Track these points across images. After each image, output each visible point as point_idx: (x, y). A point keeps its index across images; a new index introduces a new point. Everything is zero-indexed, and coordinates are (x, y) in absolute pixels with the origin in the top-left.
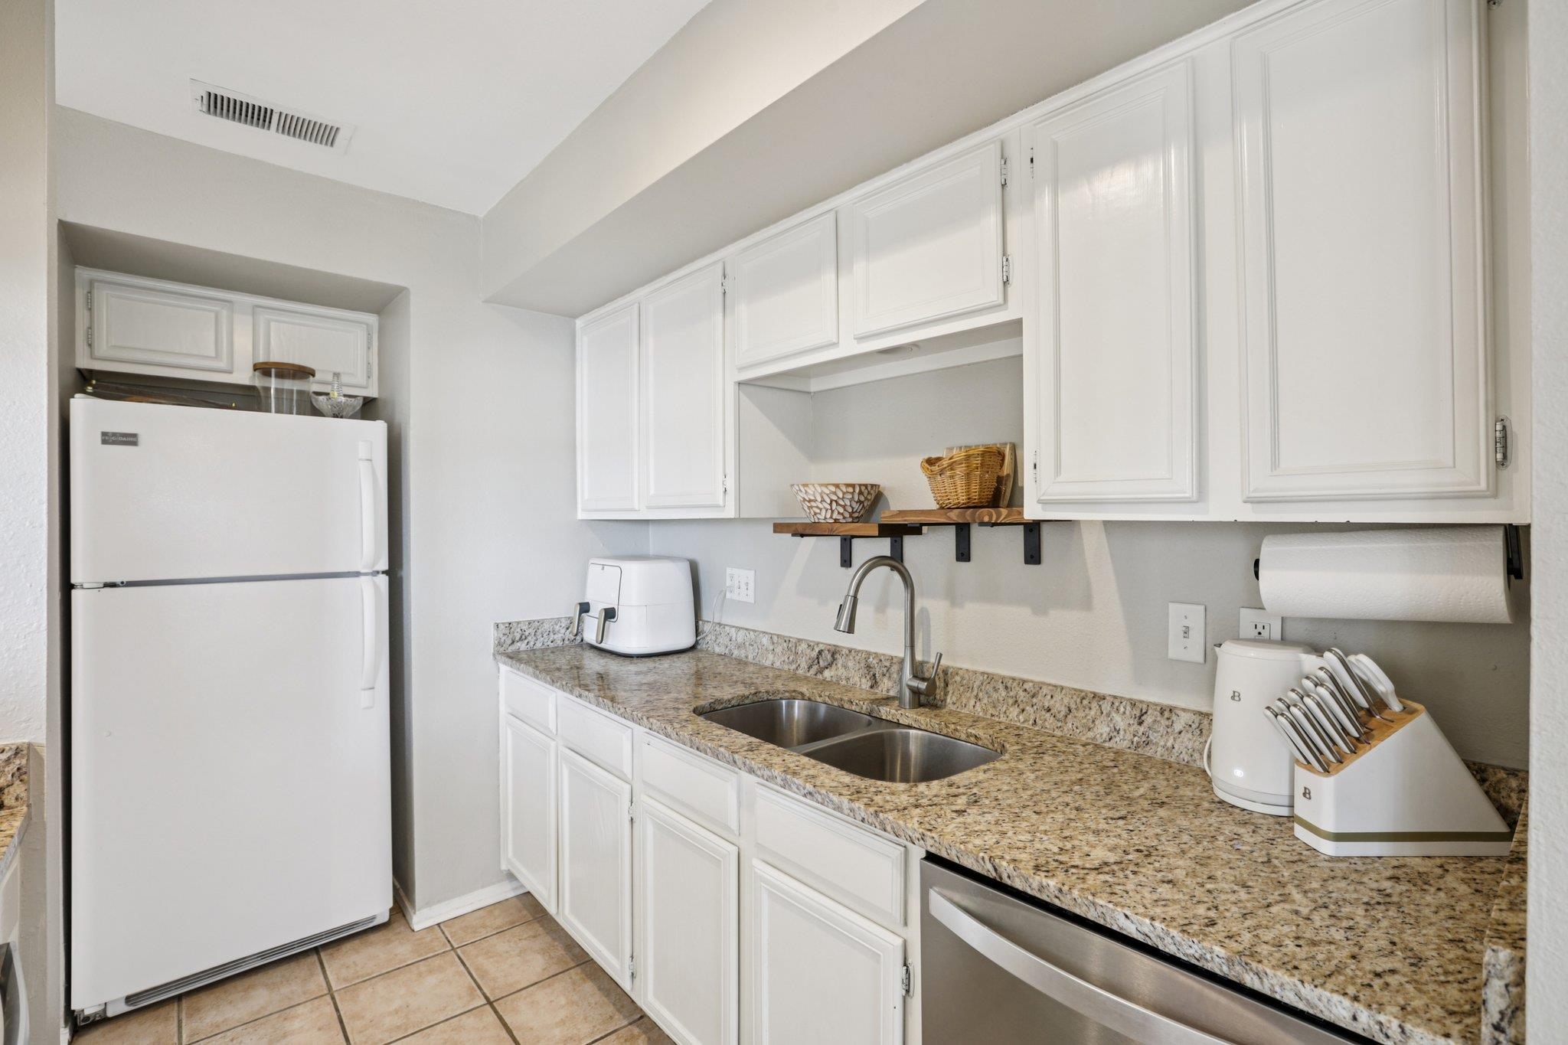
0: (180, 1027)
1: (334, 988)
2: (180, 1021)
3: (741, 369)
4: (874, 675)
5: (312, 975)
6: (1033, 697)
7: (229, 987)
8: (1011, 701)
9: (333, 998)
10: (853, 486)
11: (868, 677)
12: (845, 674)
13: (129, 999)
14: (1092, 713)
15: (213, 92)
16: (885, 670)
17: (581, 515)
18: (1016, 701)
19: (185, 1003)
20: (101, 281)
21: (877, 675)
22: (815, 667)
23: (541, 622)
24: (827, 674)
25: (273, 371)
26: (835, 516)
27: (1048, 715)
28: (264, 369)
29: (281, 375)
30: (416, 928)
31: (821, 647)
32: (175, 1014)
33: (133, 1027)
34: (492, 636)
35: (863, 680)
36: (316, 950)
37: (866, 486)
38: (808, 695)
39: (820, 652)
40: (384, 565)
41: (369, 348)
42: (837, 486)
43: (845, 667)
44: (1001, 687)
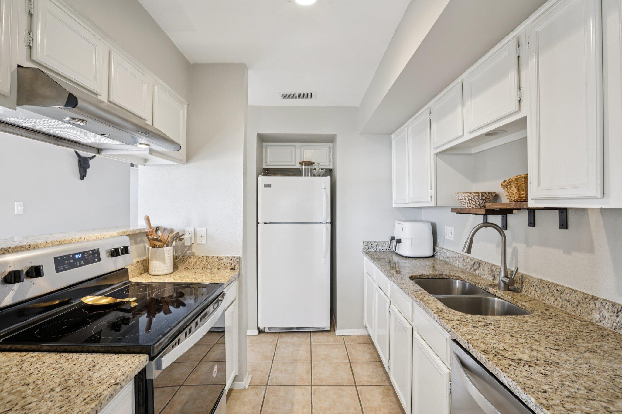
0: (278, 339)
1: (312, 343)
2: (278, 338)
3: (436, 148)
4: (494, 275)
5: (308, 338)
6: (561, 293)
7: (290, 334)
8: (551, 294)
9: (311, 346)
10: (478, 193)
11: (492, 275)
12: (483, 273)
13: (269, 328)
14: (591, 306)
15: (283, 93)
16: (498, 273)
17: (394, 205)
18: (553, 295)
19: (280, 334)
20: (268, 146)
21: (495, 275)
22: (473, 269)
23: (378, 243)
24: (477, 272)
25: (304, 164)
26: (472, 205)
27: (568, 304)
28: (302, 163)
29: (306, 165)
30: (337, 334)
31: (475, 260)
32: (278, 336)
33: (269, 336)
34: (362, 246)
35: (490, 276)
36: (310, 332)
37: (485, 193)
38: (463, 279)
39: (475, 263)
40: (329, 220)
41: (330, 153)
42: (470, 193)
43: (483, 270)
44: (546, 286)
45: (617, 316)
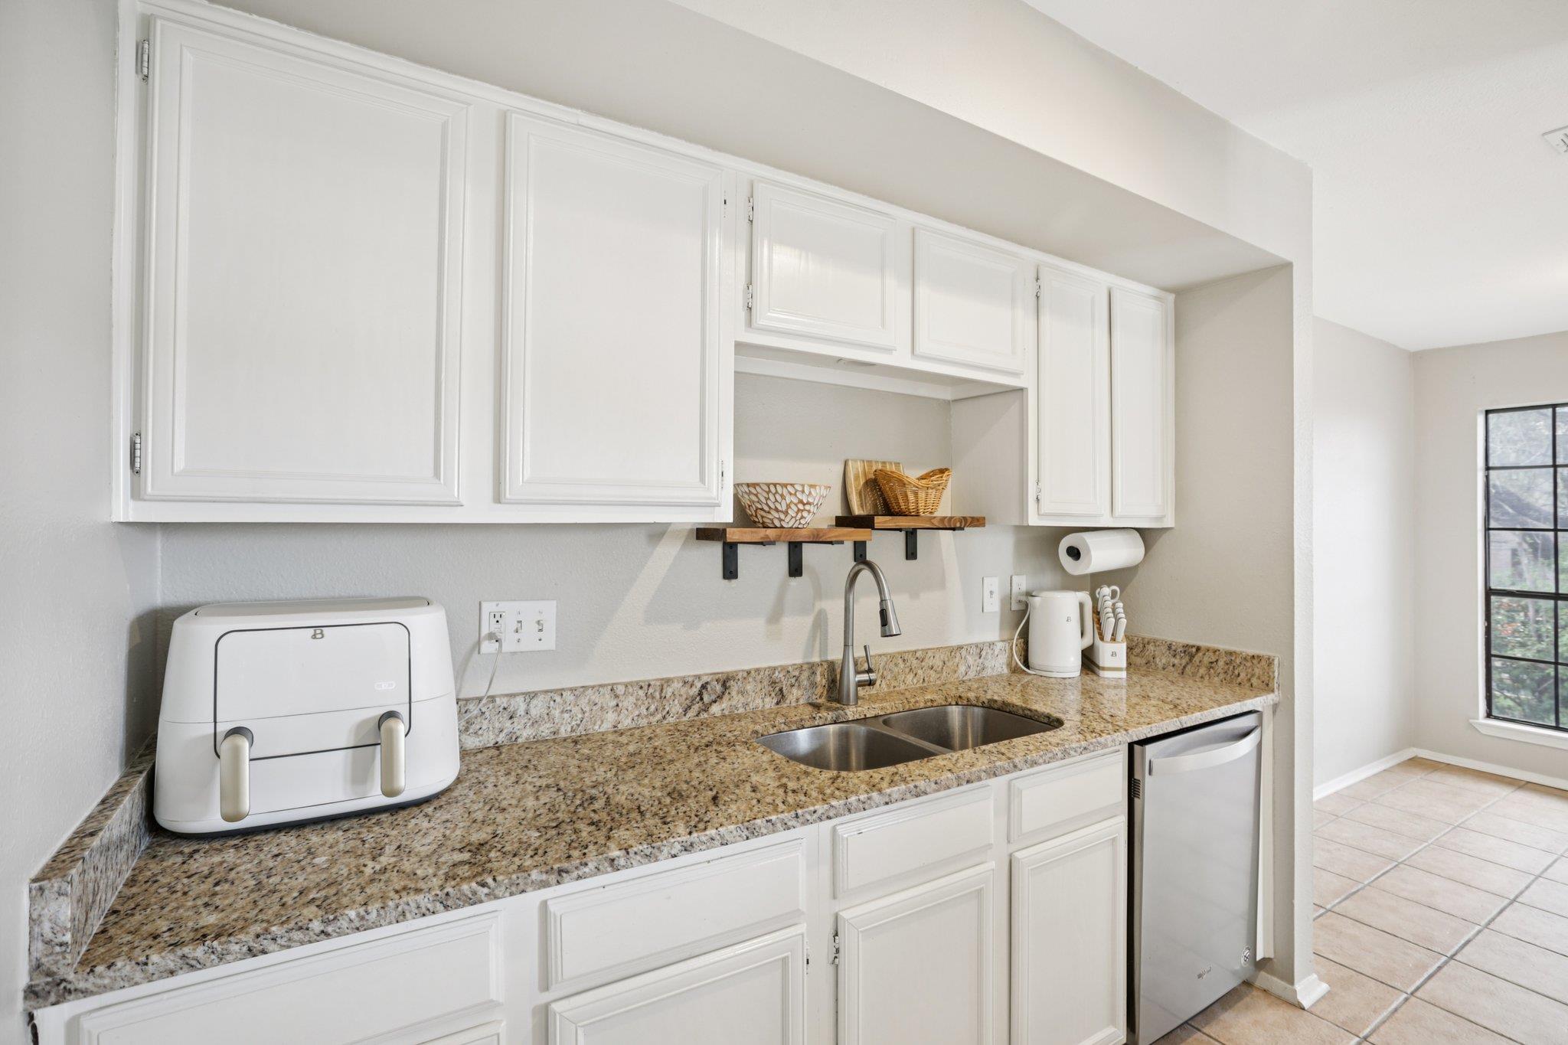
4: (781, 690)
6: (922, 662)
8: (907, 670)
11: (773, 695)
12: (742, 700)
16: (793, 680)
18: (911, 669)
21: (784, 689)
22: (696, 708)
24: (715, 709)
31: (705, 679)
35: (767, 700)
38: (761, 731)
39: (704, 687)
43: (742, 692)
44: (900, 661)
45: (980, 658)
